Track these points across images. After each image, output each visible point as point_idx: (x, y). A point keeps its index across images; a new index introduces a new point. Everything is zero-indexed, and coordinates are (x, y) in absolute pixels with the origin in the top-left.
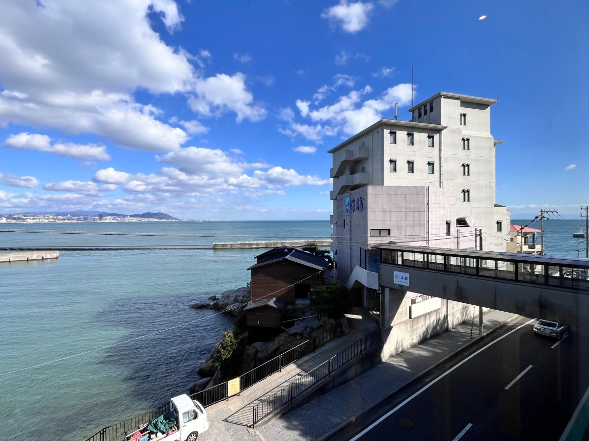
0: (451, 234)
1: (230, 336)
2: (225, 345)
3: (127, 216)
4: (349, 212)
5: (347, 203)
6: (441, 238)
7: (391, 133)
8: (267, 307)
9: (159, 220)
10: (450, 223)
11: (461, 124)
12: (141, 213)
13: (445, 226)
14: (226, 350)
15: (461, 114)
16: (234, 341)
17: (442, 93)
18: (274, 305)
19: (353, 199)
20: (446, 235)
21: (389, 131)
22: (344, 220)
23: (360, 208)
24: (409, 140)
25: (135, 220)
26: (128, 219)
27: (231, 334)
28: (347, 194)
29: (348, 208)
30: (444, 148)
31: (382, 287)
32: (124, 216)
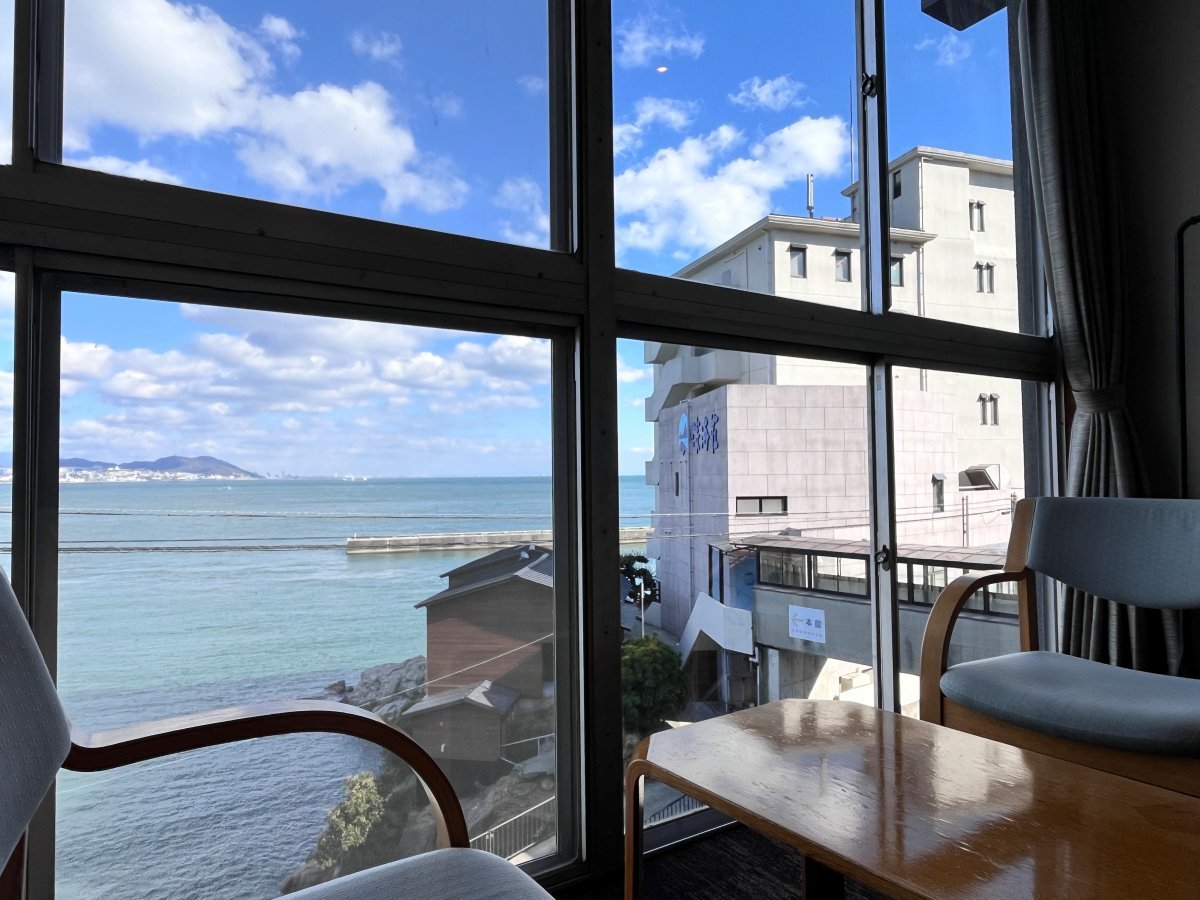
0: (945, 508)
1: (365, 787)
2: (351, 811)
3: (113, 465)
4: (687, 454)
5: (682, 430)
6: (918, 517)
7: (793, 249)
8: (465, 706)
9: (203, 477)
10: (942, 481)
11: (972, 228)
12: (153, 459)
13: (931, 489)
14: (354, 825)
15: (971, 205)
16: (377, 799)
17: (922, 149)
18: (484, 701)
19: (695, 420)
20: (932, 510)
21: (787, 244)
22: (677, 474)
23: (711, 441)
24: (841, 268)
25: (134, 477)
26: (113, 477)
27: (370, 782)
28: (682, 406)
29: (686, 441)
30: (927, 289)
31: (762, 648)
32: (105, 466)
